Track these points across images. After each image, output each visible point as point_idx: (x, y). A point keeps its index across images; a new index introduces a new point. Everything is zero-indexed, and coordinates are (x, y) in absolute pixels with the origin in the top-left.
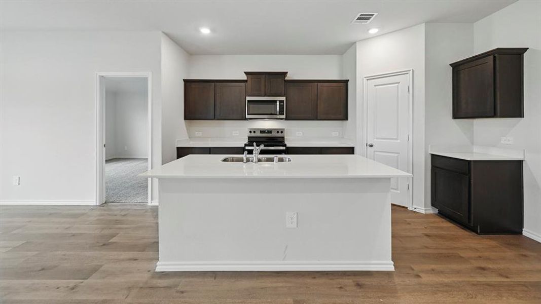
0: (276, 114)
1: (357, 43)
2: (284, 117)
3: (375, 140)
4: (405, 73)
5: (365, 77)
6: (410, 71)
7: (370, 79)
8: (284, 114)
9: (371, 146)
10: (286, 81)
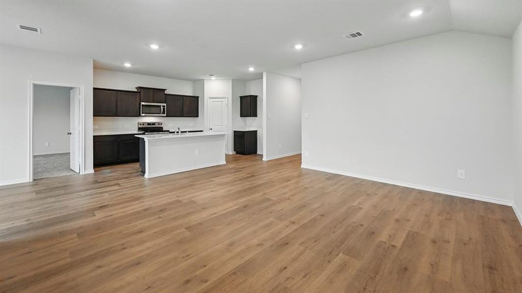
0: (160, 114)
1: (204, 80)
2: (165, 115)
3: (213, 126)
6: (226, 97)
7: (210, 98)
9: (211, 129)
10: (165, 94)
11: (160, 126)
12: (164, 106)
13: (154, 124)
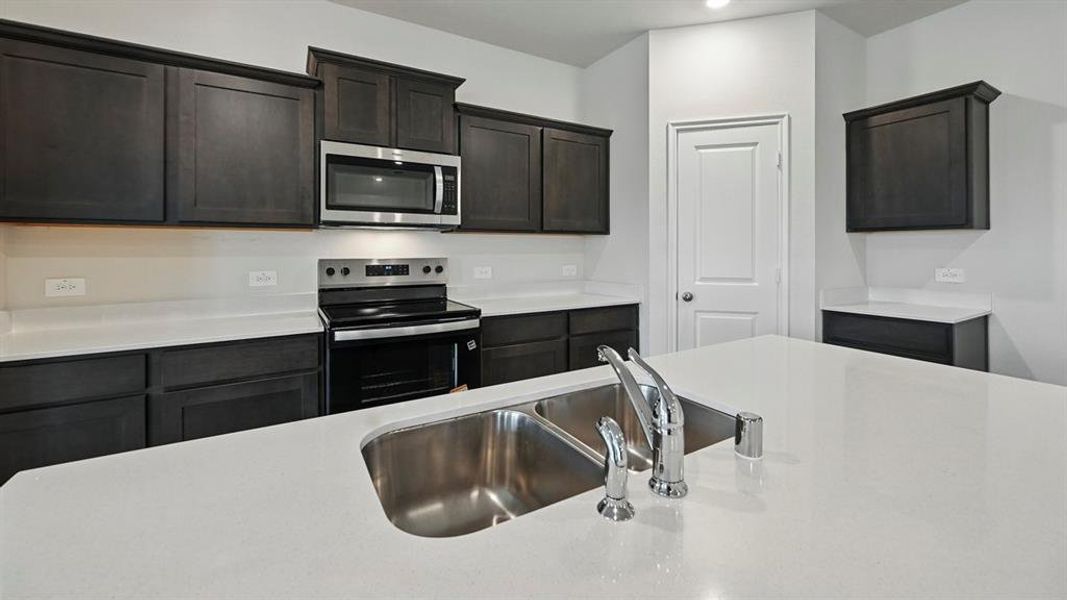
0: (432, 212)
1: (650, 32)
2: (456, 220)
3: (698, 283)
4: (771, 121)
5: (673, 125)
6: (782, 116)
7: (685, 128)
8: (455, 213)
9: (688, 299)
10: (456, 107)
11: (432, 278)
12: (448, 171)
13: (401, 269)
